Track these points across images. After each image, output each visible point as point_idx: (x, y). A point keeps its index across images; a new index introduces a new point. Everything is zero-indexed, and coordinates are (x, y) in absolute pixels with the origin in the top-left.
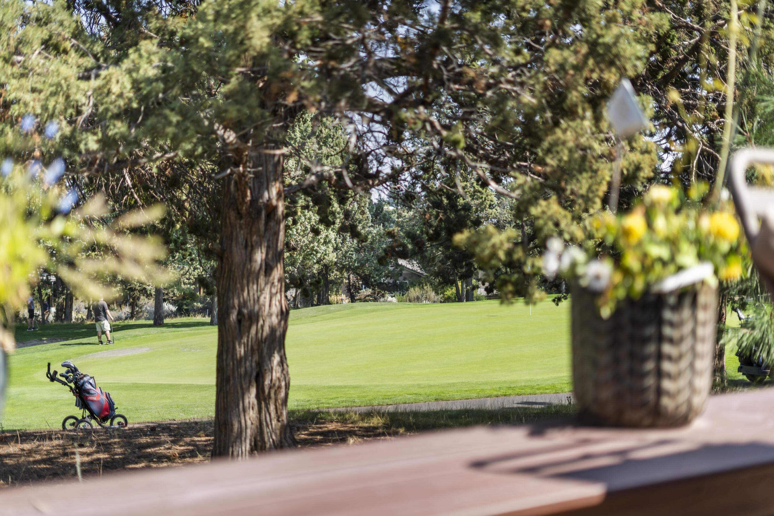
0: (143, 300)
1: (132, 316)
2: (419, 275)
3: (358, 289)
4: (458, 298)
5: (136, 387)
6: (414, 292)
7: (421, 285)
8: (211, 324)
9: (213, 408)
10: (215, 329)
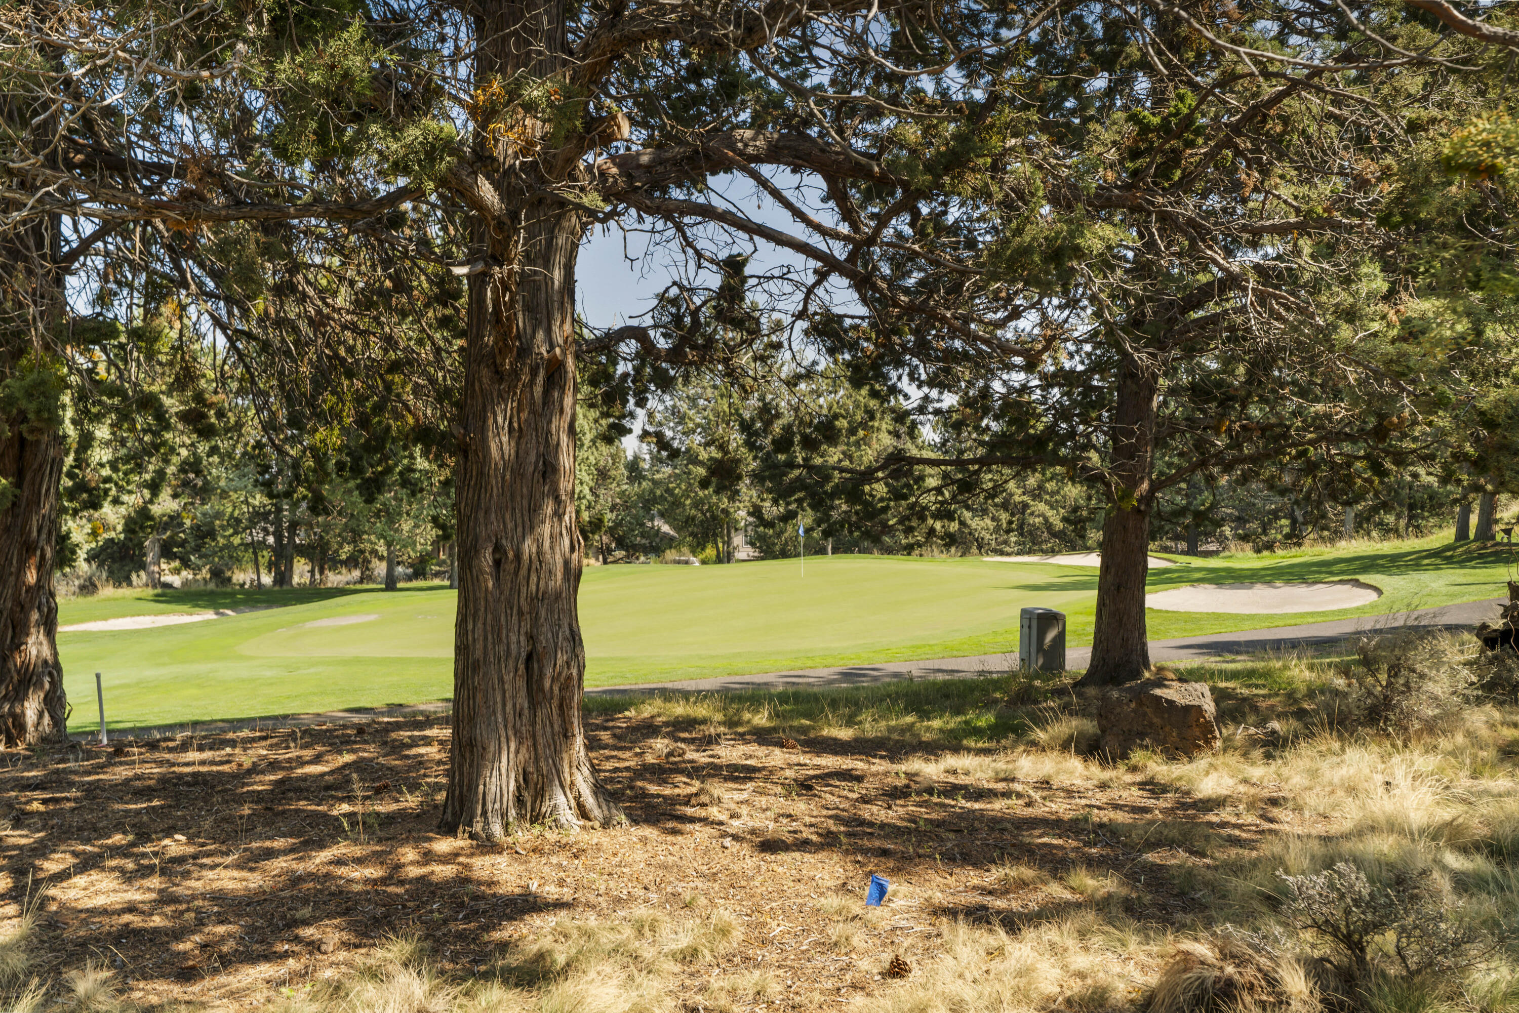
0: (375, 563)
1: (361, 581)
2: (672, 539)
3: (610, 551)
4: (719, 560)
5: (358, 661)
6: (670, 554)
7: (678, 548)
8: (451, 587)
9: (452, 688)
10: (455, 593)
